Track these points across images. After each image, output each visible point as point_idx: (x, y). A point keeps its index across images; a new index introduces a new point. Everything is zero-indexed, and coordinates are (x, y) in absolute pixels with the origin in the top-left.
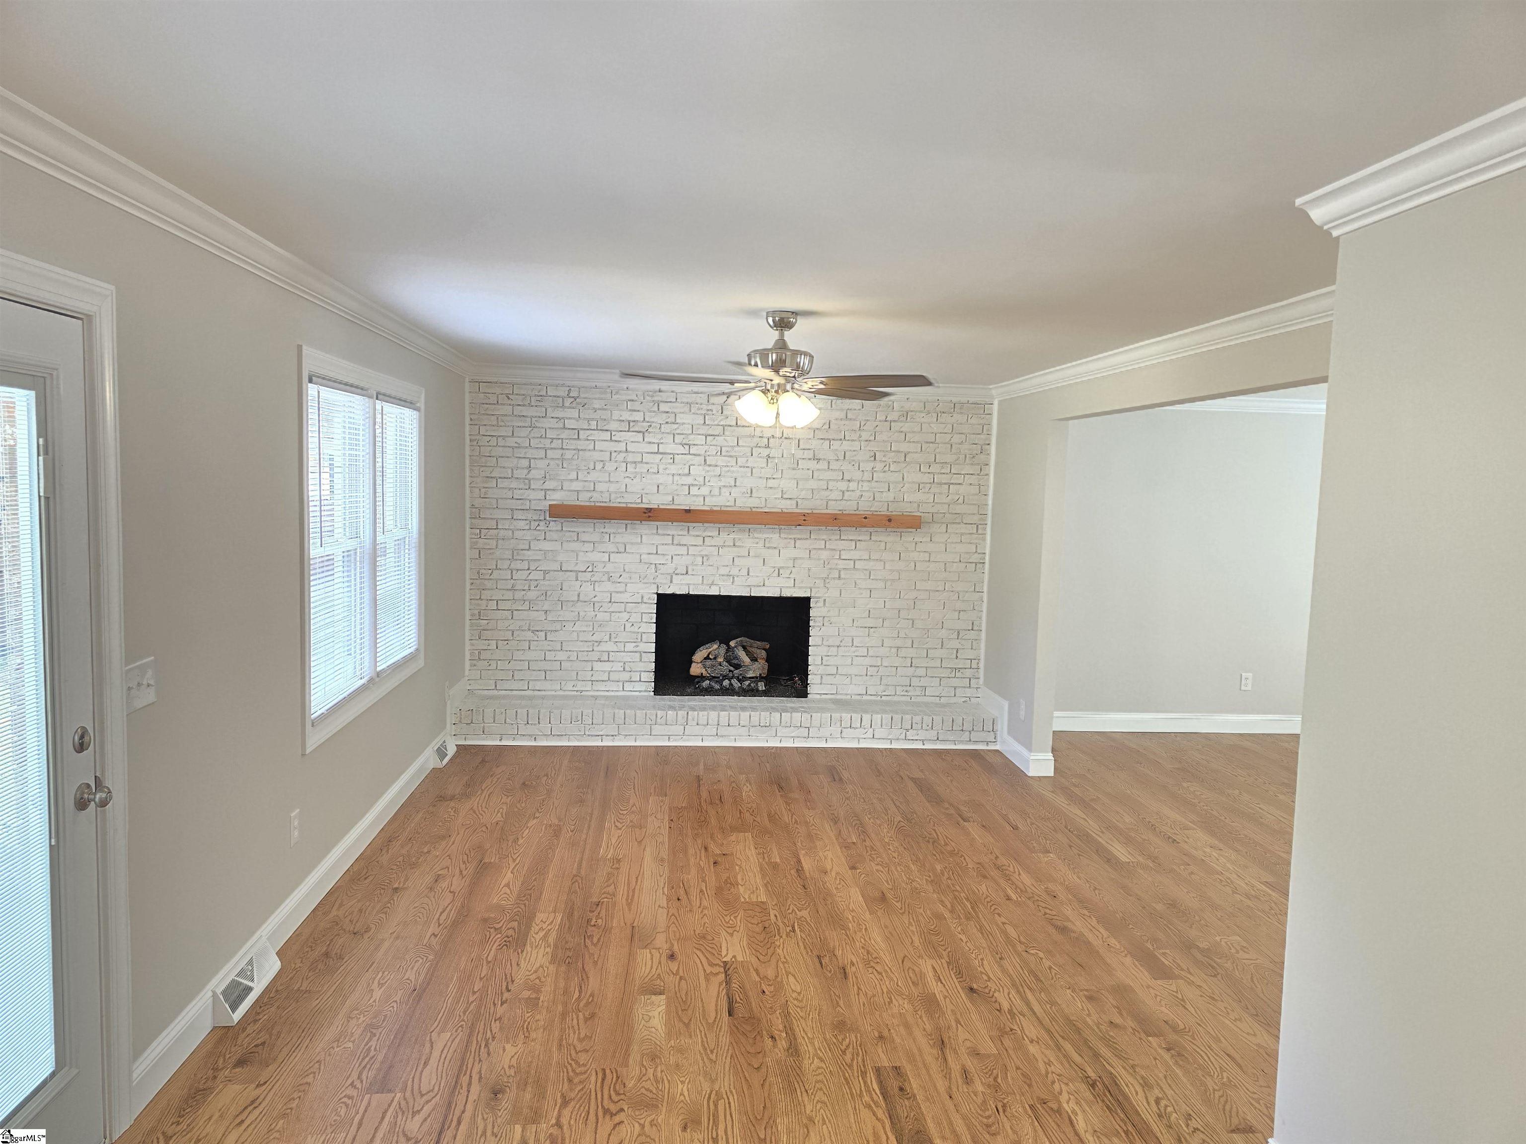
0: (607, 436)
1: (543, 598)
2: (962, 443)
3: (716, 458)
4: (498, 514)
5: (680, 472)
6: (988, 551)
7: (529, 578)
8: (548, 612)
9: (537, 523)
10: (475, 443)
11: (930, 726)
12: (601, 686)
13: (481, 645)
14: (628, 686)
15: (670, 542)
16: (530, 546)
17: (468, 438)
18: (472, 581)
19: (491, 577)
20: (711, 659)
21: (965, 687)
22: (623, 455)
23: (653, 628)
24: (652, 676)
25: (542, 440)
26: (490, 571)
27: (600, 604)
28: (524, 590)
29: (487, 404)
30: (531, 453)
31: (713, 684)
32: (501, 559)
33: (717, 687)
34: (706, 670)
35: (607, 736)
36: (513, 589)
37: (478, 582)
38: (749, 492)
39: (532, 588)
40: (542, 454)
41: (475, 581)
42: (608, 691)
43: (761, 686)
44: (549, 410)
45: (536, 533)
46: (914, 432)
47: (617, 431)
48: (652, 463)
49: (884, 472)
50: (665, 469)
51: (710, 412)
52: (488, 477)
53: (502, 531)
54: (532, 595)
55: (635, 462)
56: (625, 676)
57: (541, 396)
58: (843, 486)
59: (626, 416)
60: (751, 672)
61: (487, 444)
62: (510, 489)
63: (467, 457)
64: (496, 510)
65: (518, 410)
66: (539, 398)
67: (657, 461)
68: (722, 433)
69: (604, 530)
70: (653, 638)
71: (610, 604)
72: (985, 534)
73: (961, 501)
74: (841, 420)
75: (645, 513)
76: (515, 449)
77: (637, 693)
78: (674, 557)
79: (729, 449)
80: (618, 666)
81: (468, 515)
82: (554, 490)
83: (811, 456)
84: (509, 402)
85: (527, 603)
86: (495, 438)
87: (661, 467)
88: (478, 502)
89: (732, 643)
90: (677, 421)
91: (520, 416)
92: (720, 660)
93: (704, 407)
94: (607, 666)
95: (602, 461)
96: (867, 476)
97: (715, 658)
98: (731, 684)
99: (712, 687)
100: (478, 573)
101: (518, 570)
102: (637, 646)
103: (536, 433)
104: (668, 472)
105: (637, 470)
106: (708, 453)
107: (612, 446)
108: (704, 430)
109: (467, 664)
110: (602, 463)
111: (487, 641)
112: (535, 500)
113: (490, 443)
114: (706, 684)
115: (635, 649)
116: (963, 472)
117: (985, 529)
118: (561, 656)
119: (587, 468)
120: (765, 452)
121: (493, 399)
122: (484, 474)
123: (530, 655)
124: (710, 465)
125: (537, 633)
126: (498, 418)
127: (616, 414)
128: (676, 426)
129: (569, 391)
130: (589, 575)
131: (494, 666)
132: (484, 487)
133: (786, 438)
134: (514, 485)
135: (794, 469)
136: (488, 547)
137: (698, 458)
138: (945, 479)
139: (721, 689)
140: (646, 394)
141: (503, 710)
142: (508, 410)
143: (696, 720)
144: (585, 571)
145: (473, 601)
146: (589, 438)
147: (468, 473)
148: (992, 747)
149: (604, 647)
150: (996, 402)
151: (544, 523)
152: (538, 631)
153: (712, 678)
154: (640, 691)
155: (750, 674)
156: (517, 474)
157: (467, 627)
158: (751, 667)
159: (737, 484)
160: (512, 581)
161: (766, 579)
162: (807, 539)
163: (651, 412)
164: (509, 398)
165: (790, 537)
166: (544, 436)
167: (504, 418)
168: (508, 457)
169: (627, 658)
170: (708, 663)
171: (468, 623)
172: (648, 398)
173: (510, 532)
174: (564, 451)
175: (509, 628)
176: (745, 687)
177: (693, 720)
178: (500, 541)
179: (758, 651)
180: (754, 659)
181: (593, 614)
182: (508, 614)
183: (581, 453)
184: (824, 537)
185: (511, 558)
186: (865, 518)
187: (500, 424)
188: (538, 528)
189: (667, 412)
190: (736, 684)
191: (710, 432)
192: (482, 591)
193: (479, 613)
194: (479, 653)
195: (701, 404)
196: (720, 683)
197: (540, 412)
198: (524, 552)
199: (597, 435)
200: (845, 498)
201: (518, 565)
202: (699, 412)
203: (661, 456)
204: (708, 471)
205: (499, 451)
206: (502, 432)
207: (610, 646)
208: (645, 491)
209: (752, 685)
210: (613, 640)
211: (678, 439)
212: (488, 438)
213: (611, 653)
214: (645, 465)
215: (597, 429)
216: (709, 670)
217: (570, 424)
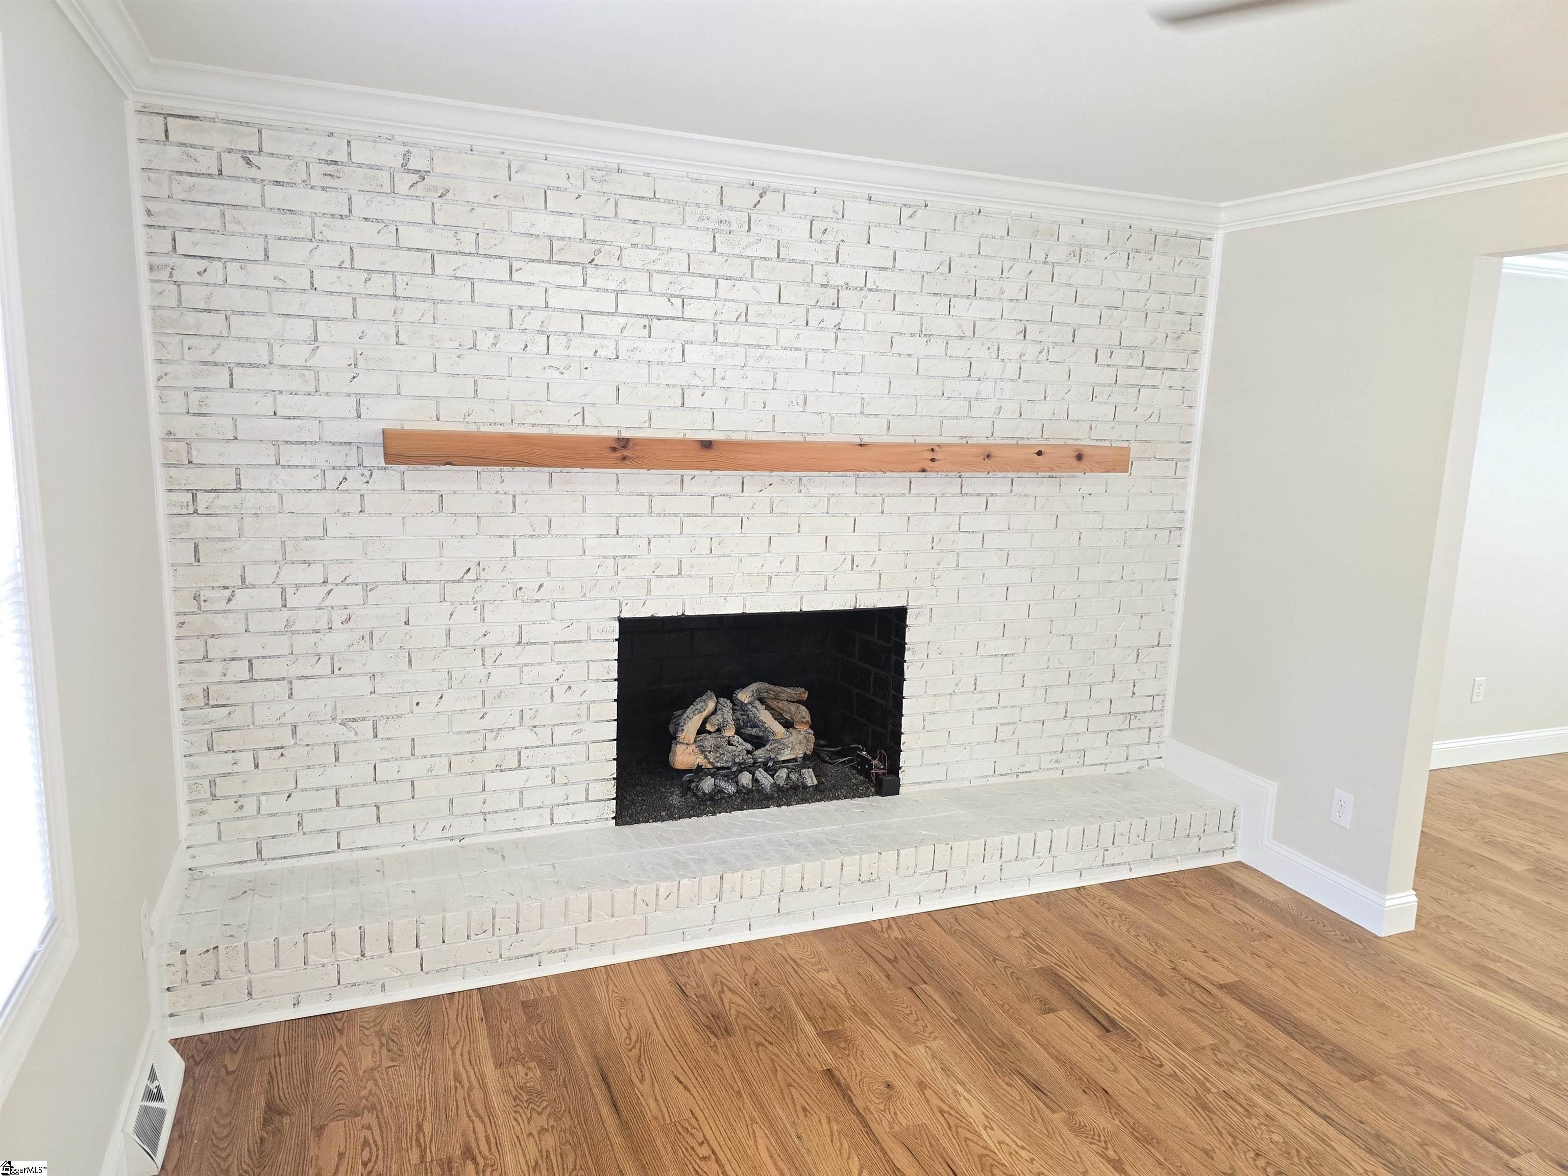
0: (500, 269)
1: (366, 644)
2: (1161, 311)
3: (737, 327)
4: (237, 454)
5: (664, 357)
6: (1190, 507)
7: (328, 603)
8: (378, 678)
9: (341, 474)
10: (164, 275)
11: (1142, 837)
12: (504, 822)
13: (216, 764)
14: (561, 815)
15: (645, 509)
16: (325, 530)
17: (142, 262)
18: (181, 619)
19: (231, 606)
20: (710, 733)
21: (1141, 744)
22: (539, 316)
23: (612, 690)
24: (611, 789)
25: (343, 274)
26: (227, 593)
27: (497, 651)
28: (317, 632)
29: (190, 174)
30: (316, 305)
31: (723, 784)
32: (254, 563)
33: (731, 789)
34: (706, 757)
35: (552, 952)
36: (289, 629)
37: (197, 620)
38: (801, 401)
39: (337, 624)
40: (343, 307)
41: (187, 618)
42: (518, 830)
43: (810, 778)
44: (358, 200)
45: (339, 496)
46: (1088, 287)
47: (522, 259)
48: (604, 336)
49: (1038, 362)
50: (634, 350)
51: (725, 227)
52: (205, 363)
53: (252, 496)
54: (336, 641)
55: (566, 334)
56: (556, 795)
57: (335, 163)
58: (969, 388)
59: (544, 224)
60: (787, 751)
61: (198, 279)
62: (267, 392)
63: (146, 316)
64: (233, 445)
65: (275, 196)
66: (331, 169)
67: (617, 331)
68: (748, 275)
69: (501, 488)
70: (612, 710)
71: (520, 648)
72: (1185, 478)
73: (1155, 418)
74: (970, 256)
75: (614, 449)
76: (275, 295)
77: (583, 827)
78: (652, 540)
79: (763, 309)
80: (539, 777)
81: (158, 459)
82: (378, 395)
83: (916, 330)
84: (253, 173)
85: (326, 660)
86: (219, 265)
87: (624, 345)
88: (184, 426)
89: (744, 696)
90: (657, 244)
91: (282, 211)
92: (730, 732)
93: (715, 215)
94: (516, 779)
95: (491, 329)
96: (1011, 370)
97: (718, 730)
98: (755, 780)
99: (721, 791)
100: (196, 597)
101: (297, 587)
102: (579, 731)
103: (327, 255)
104: (638, 356)
105: (571, 352)
106: (719, 318)
107: (513, 294)
108: (714, 265)
109: (183, 813)
110: (491, 334)
111: (230, 756)
112: (332, 419)
113: (206, 278)
114: (707, 784)
115: (577, 738)
116: (1162, 366)
117: (1186, 468)
118: (413, 769)
119: (456, 345)
120: (833, 317)
121: (207, 162)
122: (196, 355)
123: (339, 775)
124: (724, 344)
125: (354, 725)
126: (223, 214)
127: (521, 221)
128: (654, 254)
129: (406, 156)
130: (467, 589)
131: (250, 808)
132: (197, 389)
133: (870, 290)
134: (276, 380)
135: (883, 354)
136: (219, 534)
137: (698, 326)
138: (1133, 376)
139: (739, 791)
140: (589, 174)
141: (299, 937)
142: (249, 193)
143: (738, 889)
144: (459, 581)
145: (186, 666)
146: (459, 274)
147: (149, 352)
148: (1230, 858)
149: (509, 740)
150: (1219, 236)
151: (359, 471)
152: (354, 720)
153: (715, 772)
154: (586, 822)
155: (786, 755)
156: (283, 355)
157: (177, 728)
158: (786, 741)
159: (778, 386)
160: (286, 613)
161: (830, 578)
162: (903, 495)
163: (598, 218)
164: (249, 162)
165: (875, 491)
166: (347, 264)
167: (238, 213)
168: (255, 314)
169: (556, 756)
170: (709, 741)
171: (177, 718)
172: (590, 184)
173: (275, 497)
174: (400, 304)
175: (284, 720)
176: (781, 782)
177: (733, 890)
178: (247, 520)
179: (793, 707)
180: (788, 725)
181: (481, 673)
182: (281, 689)
183: (441, 307)
184: (936, 490)
185: (279, 557)
186: (1039, 453)
187: (231, 227)
188: (344, 486)
189: (635, 222)
190: (765, 780)
191: (726, 271)
192: (210, 641)
193: (207, 691)
194: (213, 783)
195: (707, 207)
196: (732, 777)
197: (335, 203)
198: (313, 542)
199: (475, 267)
200: (974, 413)
201: (302, 575)
202: (701, 225)
203: (622, 321)
204: (721, 357)
205: (233, 298)
206: (236, 248)
207: (524, 737)
208: (588, 399)
209: (792, 776)
210: (527, 722)
211: (660, 284)
212: (201, 264)
213: (523, 752)
214: (589, 341)
215: (478, 255)
216: (711, 756)
217: (412, 236)
